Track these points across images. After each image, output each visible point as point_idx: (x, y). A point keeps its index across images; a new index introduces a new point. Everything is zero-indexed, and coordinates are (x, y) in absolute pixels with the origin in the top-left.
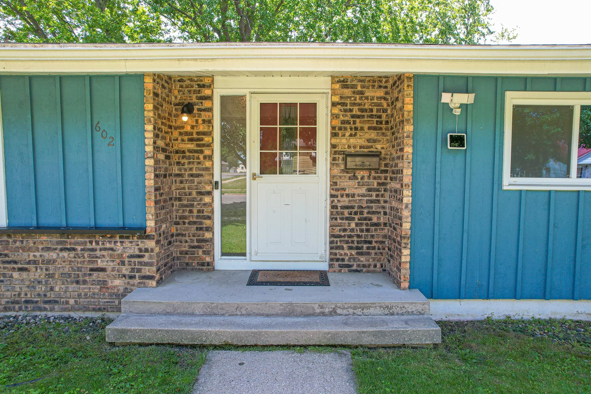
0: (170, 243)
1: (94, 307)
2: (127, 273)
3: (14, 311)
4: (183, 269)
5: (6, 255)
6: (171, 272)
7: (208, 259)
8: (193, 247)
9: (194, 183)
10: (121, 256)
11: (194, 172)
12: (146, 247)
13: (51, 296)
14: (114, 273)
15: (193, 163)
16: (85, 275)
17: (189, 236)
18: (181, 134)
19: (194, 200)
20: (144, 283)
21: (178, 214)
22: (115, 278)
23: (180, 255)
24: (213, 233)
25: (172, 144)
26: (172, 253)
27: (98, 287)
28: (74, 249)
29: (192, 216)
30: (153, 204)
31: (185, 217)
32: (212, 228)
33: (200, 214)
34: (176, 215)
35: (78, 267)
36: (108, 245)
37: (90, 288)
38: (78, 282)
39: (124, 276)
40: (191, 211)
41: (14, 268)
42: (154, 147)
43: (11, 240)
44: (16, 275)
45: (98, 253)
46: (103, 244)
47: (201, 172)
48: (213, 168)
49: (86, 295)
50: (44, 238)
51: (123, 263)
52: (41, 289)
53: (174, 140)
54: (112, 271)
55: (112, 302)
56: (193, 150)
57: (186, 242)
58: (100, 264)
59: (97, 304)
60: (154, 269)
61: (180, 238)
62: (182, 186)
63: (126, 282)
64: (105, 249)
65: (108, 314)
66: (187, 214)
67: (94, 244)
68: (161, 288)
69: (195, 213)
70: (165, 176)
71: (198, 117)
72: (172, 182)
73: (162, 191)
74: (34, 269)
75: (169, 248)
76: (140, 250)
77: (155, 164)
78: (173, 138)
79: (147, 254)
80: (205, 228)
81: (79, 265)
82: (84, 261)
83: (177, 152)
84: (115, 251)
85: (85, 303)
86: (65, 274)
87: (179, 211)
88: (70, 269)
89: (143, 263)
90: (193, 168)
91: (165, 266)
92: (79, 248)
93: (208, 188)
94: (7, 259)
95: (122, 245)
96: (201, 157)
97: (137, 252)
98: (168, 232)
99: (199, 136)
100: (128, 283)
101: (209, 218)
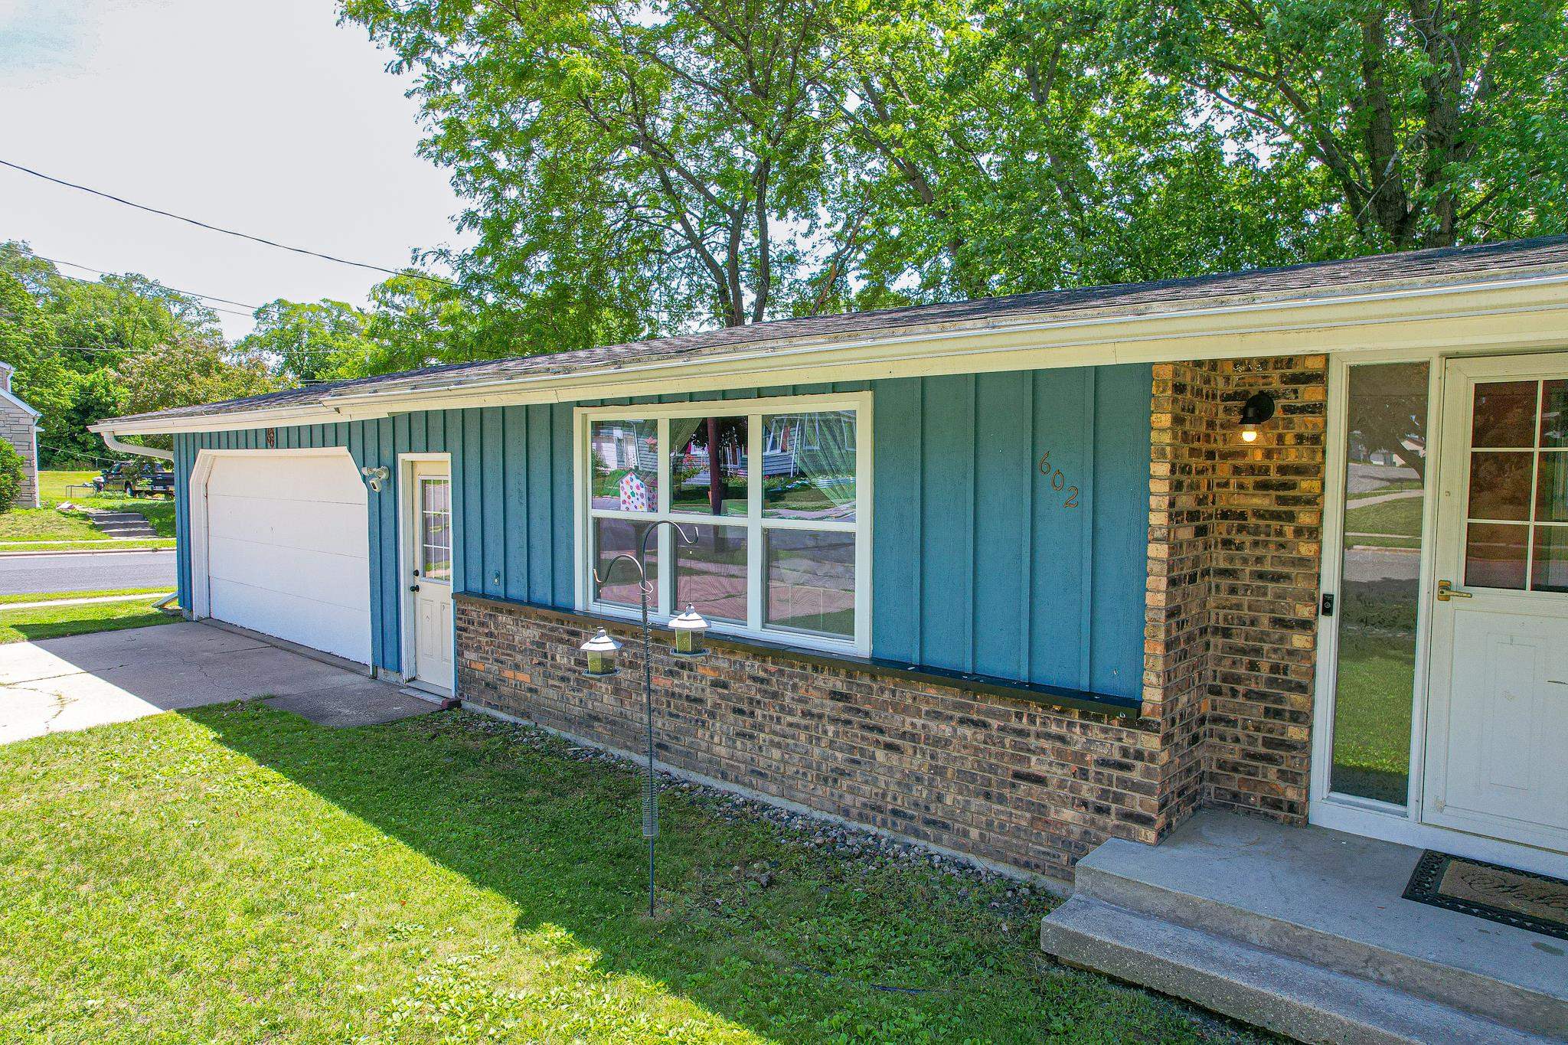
0: (1195, 739)
1: (1017, 856)
2: (1091, 798)
3: (875, 825)
4: (1224, 805)
5: (867, 714)
6: (1194, 810)
7: (1291, 794)
8: (1254, 757)
9: (1265, 594)
10: (1079, 757)
11: (1267, 567)
12: (1138, 746)
13: (937, 812)
14: (1062, 793)
15: (1266, 544)
16: (1002, 784)
17: (1245, 728)
18: (1237, 470)
19: (1263, 637)
20: (1129, 830)
21: (1219, 669)
22: (1065, 805)
23: (1219, 771)
24: (1311, 728)
25: (1214, 496)
26: (1198, 763)
27: (1028, 815)
28: (985, 725)
29: (1257, 678)
30: (1160, 650)
31: (1238, 680)
32: (1308, 717)
33: (1277, 676)
34: (1215, 671)
35: (991, 765)
36: (1054, 729)
37: (1011, 814)
38: (987, 796)
39: (1085, 804)
40: (1253, 666)
41: (878, 741)
42: (1170, 516)
43: (875, 686)
44: (880, 755)
45: (1032, 742)
46: (1044, 724)
47: (1285, 570)
48: (1320, 559)
49: (1002, 826)
50: (932, 692)
51: (1084, 774)
52: (921, 793)
53: (1219, 485)
54: (1059, 787)
55: (1054, 856)
56: (1267, 511)
57: (1237, 740)
58: (1035, 766)
59: (1023, 851)
60: (1155, 801)
61: (1221, 728)
62: (1234, 599)
63: (1088, 817)
64: (1048, 736)
65: (1044, 878)
66: (1242, 671)
67: (1025, 720)
68: (1165, 852)
69: (1265, 672)
70: (1193, 579)
71: (1283, 429)
72: (1210, 590)
73: (1183, 616)
74: (910, 751)
75: (1192, 751)
76: (1125, 752)
77: (1170, 555)
78: (1215, 481)
79: (1139, 764)
80: (1287, 715)
81: (993, 761)
82: (1003, 754)
83: (1224, 515)
84: (1068, 743)
85: (999, 845)
86: (965, 772)
87: (1224, 662)
88: (976, 765)
89: (1129, 784)
90: (1265, 557)
91: (1179, 795)
92: (995, 723)
93: (1304, 612)
94: (868, 720)
95: (1084, 734)
96: (1289, 529)
97: (1117, 756)
98: (1191, 714)
99: (1284, 477)
100: (1093, 822)
101: (1302, 688)
